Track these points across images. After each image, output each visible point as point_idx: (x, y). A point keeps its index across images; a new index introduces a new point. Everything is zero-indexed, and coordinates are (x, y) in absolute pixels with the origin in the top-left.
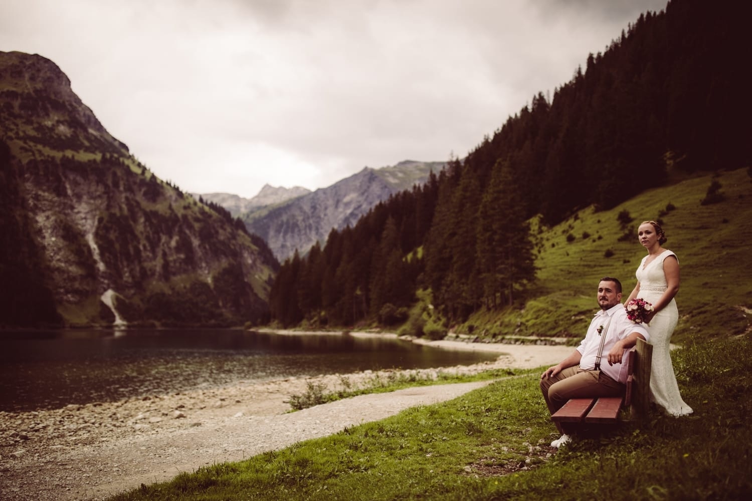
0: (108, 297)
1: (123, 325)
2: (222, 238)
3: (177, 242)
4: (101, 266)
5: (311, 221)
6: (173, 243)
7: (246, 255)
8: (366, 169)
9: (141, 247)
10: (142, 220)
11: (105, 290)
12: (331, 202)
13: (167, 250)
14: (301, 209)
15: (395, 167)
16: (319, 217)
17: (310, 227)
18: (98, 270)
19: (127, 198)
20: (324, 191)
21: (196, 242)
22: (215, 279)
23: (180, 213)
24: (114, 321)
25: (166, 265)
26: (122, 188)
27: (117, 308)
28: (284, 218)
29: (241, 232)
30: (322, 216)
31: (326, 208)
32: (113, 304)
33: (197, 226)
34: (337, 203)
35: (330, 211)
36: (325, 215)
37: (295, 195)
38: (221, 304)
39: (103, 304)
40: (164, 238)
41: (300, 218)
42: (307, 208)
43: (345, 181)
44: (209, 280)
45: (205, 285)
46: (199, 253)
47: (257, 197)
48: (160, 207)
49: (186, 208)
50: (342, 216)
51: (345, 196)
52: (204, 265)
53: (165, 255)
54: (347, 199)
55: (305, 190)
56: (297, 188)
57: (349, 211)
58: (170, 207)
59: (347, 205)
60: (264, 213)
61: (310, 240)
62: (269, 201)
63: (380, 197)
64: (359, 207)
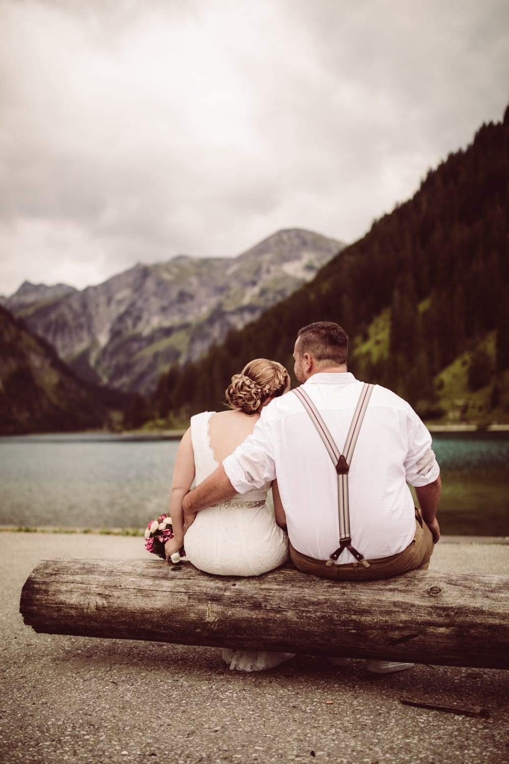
5: (82, 320)
7: (33, 357)
8: (138, 265)
12: (102, 300)
14: (70, 307)
15: (169, 262)
16: (90, 315)
17: (81, 326)
20: (95, 288)
28: (53, 316)
30: (94, 313)
31: (97, 306)
34: (109, 301)
35: (102, 309)
36: (97, 313)
37: (60, 293)
41: (70, 317)
42: (76, 306)
43: (117, 278)
47: (17, 294)
50: (115, 315)
51: (117, 292)
54: (119, 296)
55: (69, 287)
56: (60, 286)
57: (122, 309)
59: (120, 303)
60: (30, 311)
61: (81, 340)
62: (30, 298)
63: (155, 294)
64: (133, 305)
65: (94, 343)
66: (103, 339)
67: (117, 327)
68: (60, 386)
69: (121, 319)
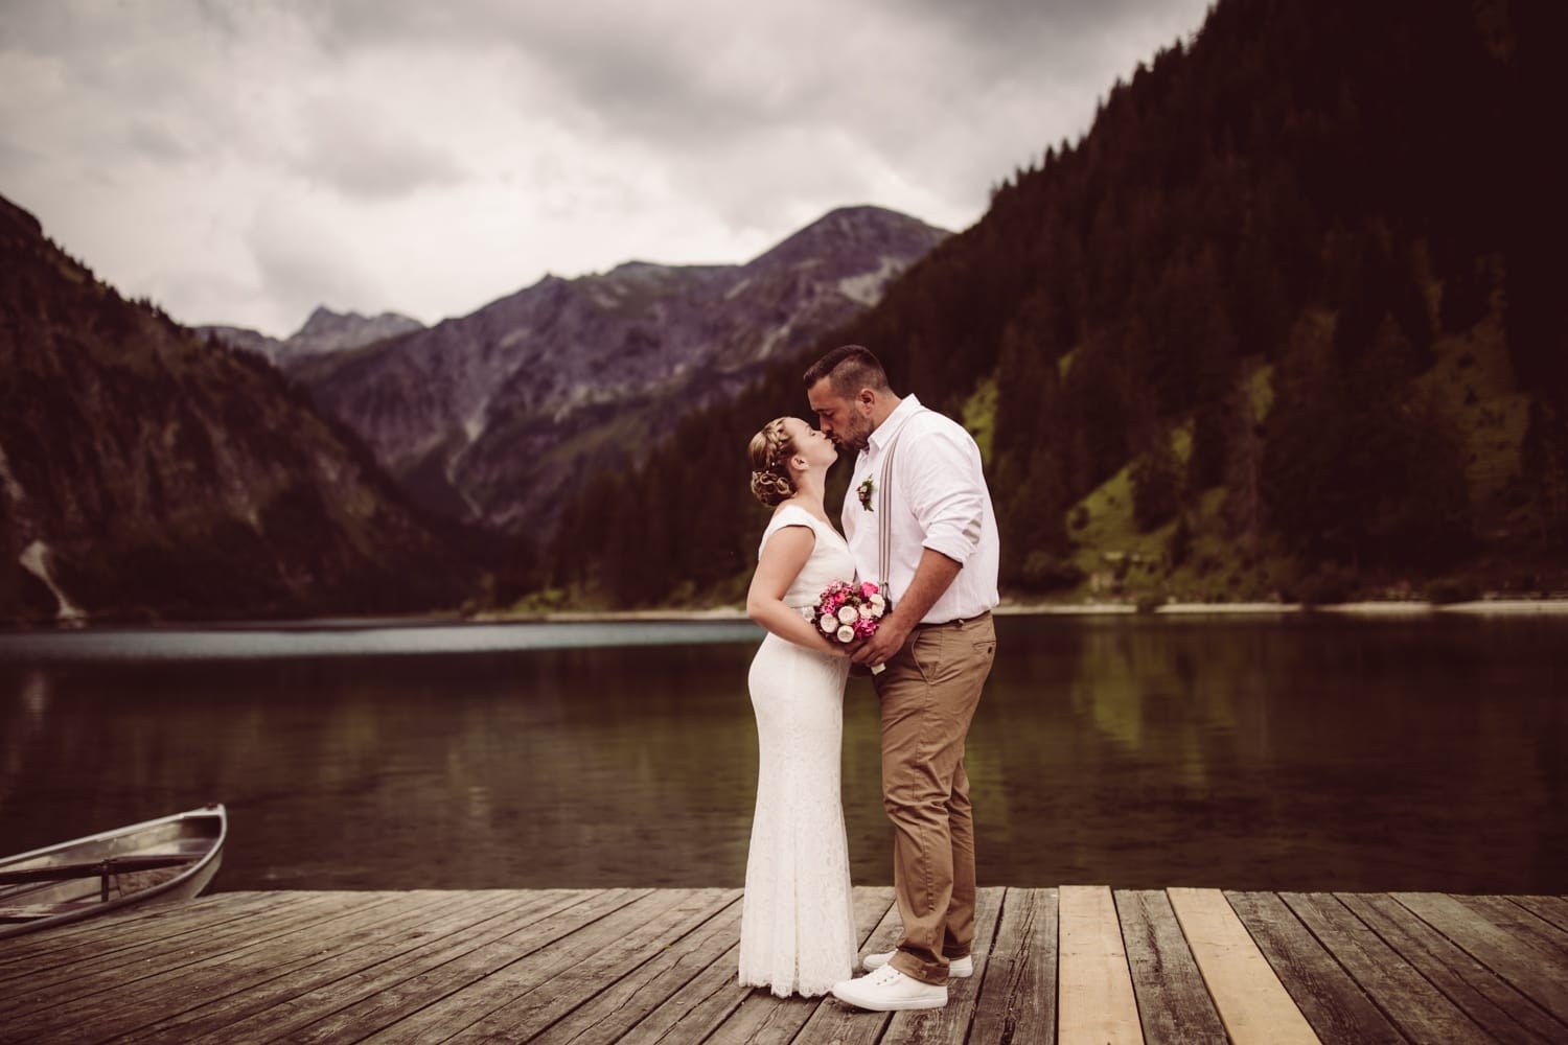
0: (35, 557)
1: (79, 618)
2: (272, 426)
3: (177, 435)
4: (15, 490)
5: (432, 388)
6: (169, 438)
7: (324, 462)
8: (548, 277)
9: (99, 447)
10: (95, 387)
11: (28, 542)
12: (473, 347)
13: (157, 453)
14: (407, 361)
15: (609, 274)
16: (449, 379)
17: (429, 401)
18: (9, 496)
19: (57, 338)
20: (458, 323)
21: (218, 435)
22: (264, 515)
23: (178, 370)
24: (56, 608)
25: (156, 486)
26: (44, 316)
27: (58, 581)
28: (372, 380)
29: (306, 415)
30: (455, 375)
31: (463, 361)
32: (49, 572)
33: (217, 399)
34: (488, 350)
35: (472, 368)
36: (463, 375)
37: (387, 332)
38: (282, 568)
39: (26, 574)
40: (147, 428)
41: (407, 382)
42: (421, 360)
43: (503, 304)
44: (253, 517)
45: (245, 527)
46: (227, 458)
47: (302, 334)
48: (132, 358)
49: (191, 358)
50: (498, 378)
51: (504, 333)
52: (238, 484)
53: (152, 464)
54: (508, 340)
55: (410, 321)
56: (390, 317)
57: (513, 367)
58: (155, 357)
59: (509, 353)
60: (328, 369)
61: (429, 429)
62: (329, 343)
63: (580, 337)
64: (535, 358)
65: (457, 434)
66: (474, 429)
67: (502, 404)
68: (379, 519)
69: (509, 386)
